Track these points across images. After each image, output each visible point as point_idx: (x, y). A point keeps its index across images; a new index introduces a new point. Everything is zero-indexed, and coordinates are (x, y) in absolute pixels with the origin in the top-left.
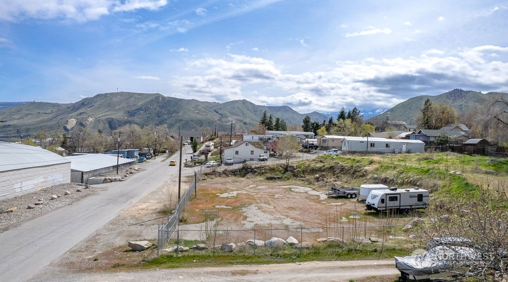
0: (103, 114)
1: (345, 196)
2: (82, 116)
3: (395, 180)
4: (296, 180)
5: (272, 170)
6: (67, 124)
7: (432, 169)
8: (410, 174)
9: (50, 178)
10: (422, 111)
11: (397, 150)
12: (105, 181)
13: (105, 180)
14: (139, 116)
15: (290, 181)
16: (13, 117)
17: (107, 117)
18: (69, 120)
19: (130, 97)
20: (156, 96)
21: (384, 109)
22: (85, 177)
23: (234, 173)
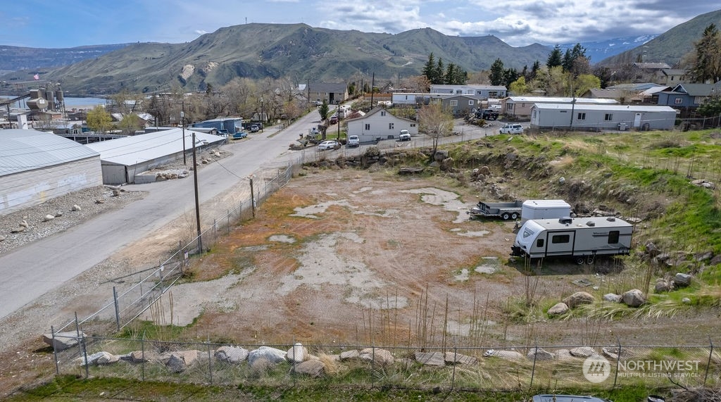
0: (229, 57)
1: (498, 217)
2: (201, 61)
3: (593, 188)
4: (443, 176)
5: (411, 158)
6: (182, 72)
7: (663, 173)
8: (621, 180)
9: (61, 183)
10: (697, 46)
11: (623, 125)
12: (159, 179)
13: (159, 176)
14: (277, 57)
15: (435, 179)
16: (115, 65)
17: (234, 60)
18: (185, 67)
19: (265, 30)
20: (300, 27)
21: (650, 36)
22: (130, 173)
23: (352, 162)
